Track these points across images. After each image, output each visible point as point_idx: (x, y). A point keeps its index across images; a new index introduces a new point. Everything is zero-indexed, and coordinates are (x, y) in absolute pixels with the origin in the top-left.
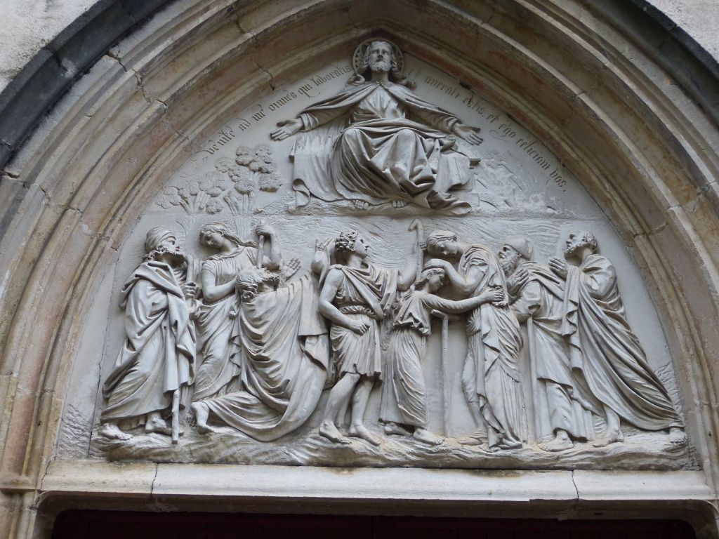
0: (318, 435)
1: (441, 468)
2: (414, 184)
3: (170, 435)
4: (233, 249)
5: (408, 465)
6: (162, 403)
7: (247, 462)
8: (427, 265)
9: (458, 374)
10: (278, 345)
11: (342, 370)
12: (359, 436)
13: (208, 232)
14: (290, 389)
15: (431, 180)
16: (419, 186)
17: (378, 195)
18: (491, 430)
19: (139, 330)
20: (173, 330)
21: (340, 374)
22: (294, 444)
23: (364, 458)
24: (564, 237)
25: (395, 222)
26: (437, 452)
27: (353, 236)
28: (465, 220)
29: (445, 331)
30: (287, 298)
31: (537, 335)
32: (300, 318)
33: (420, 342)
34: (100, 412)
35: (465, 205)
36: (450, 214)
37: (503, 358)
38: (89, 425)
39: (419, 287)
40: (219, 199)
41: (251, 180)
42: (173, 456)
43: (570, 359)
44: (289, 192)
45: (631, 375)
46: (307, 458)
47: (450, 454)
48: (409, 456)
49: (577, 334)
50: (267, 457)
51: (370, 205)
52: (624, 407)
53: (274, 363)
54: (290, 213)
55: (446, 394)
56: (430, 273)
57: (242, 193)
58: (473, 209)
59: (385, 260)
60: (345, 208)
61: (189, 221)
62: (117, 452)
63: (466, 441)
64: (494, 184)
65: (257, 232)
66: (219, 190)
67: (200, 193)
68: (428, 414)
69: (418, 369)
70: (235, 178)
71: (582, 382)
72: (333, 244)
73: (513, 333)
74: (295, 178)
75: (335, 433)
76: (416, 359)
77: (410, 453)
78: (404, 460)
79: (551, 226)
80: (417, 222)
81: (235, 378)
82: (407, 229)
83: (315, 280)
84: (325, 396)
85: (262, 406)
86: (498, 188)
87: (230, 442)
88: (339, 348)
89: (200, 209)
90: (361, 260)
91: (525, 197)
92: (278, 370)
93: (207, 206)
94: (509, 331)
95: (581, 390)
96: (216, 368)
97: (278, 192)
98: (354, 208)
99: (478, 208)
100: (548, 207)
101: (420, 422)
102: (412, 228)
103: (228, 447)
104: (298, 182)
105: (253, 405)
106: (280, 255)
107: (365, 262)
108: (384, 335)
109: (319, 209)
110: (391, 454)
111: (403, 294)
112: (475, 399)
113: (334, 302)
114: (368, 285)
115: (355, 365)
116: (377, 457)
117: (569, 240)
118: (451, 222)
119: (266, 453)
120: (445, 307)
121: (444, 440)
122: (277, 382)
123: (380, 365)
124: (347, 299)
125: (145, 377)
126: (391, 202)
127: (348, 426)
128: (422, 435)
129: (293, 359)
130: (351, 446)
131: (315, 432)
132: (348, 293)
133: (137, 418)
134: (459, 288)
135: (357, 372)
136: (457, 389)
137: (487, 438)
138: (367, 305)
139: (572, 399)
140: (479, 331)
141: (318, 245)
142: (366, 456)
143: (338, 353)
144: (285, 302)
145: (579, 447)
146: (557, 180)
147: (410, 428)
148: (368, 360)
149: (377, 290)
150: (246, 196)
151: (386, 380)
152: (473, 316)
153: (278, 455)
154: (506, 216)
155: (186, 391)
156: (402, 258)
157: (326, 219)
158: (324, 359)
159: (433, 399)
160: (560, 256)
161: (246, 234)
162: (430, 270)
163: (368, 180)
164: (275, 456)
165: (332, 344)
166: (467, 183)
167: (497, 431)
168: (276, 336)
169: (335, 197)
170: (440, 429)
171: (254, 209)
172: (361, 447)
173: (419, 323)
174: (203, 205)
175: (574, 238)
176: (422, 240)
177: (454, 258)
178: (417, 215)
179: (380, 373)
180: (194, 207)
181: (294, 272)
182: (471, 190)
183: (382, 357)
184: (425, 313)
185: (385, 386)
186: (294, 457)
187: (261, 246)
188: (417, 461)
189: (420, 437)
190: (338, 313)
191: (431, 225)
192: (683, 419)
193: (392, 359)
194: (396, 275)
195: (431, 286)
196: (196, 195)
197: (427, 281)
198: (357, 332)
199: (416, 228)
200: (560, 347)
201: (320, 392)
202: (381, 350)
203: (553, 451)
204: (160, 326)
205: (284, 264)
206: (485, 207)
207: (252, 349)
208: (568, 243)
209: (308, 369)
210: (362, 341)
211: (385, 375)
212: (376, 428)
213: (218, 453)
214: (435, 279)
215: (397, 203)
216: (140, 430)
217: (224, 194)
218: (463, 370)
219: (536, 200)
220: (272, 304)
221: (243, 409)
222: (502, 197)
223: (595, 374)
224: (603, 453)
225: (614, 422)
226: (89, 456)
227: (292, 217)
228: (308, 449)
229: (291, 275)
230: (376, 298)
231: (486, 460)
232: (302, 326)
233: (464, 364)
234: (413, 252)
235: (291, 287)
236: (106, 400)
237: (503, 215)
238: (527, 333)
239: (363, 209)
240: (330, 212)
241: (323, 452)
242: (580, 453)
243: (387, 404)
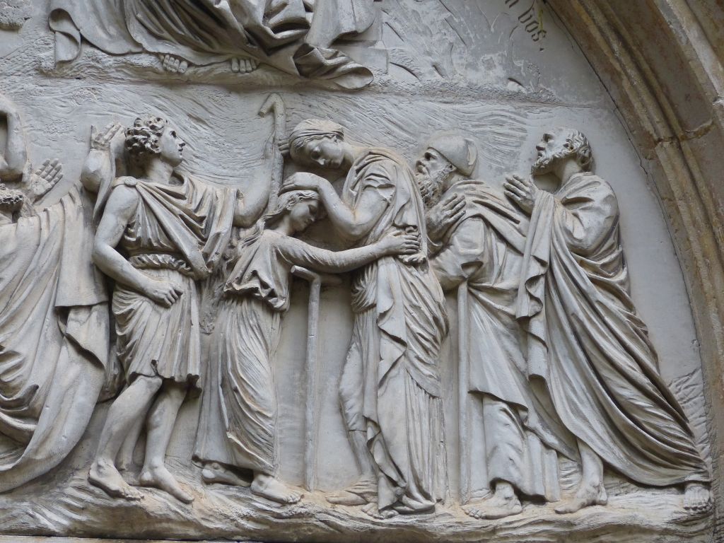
0: (85, 483)
2: (271, 33)
5: (239, 538)
8: (289, 183)
9: (333, 381)
10: (19, 321)
11: (132, 369)
12: (157, 485)
14: (39, 403)
15: (303, 25)
16: (279, 36)
17: (206, 47)
18: (383, 481)
21: (127, 377)
22: (43, 497)
23: (165, 525)
24: (534, 139)
25: (234, 99)
26: (290, 517)
27: (158, 125)
28: (360, 100)
29: (315, 305)
30: (36, 238)
31: (474, 315)
32: (58, 274)
33: (269, 324)
35: (362, 72)
36: (334, 87)
37: (411, 355)
39: (272, 223)
43: (526, 359)
44: (42, 34)
45: (627, 392)
46: (65, 522)
47: (313, 521)
48: (243, 522)
49: (542, 317)
51: (190, 65)
52: (611, 445)
53: (11, 354)
54: (43, 73)
55: (310, 416)
56: (292, 200)
58: (376, 79)
59: (214, 169)
60: (145, 69)
63: (341, 499)
64: (417, 31)
68: (278, 449)
69: (263, 372)
71: (544, 402)
72: (119, 139)
73: (431, 311)
74: (55, 6)
75: (115, 481)
76: (261, 354)
77: (244, 517)
78: (233, 528)
79: (513, 116)
80: (275, 99)
82: (256, 111)
83: (87, 204)
84: (100, 414)
86: (423, 39)
88: (127, 331)
90: (171, 169)
91: (470, 59)
92: (17, 367)
94: (424, 308)
95: (544, 415)
97: (22, 31)
98: (160, 69)
99: (385, 78)
100: (511, 79)
101: (264, 464)
102: (264, 111)
104: (59, 15)
106: (24, 154)
107: (179, 172)
108: (207, 307)
109: (97, 68)
110: (211, 519)
111: (245, 234)
112: (359, 425)
113: (121, 247)
114: (182, 217)
115: (154, 362)
116: (187, 523)
117: (542, 145)
118: (335, 102)
120: (316, 261)
121: (302, 496)
122: (15, 389)
123: (198, 362)
124: (145, 242)
126: (229, 61)
127: (138, 467)
128: (266, 487)
129: (45, 348)
130: (143, 503)
131: (80, 478)
132: (145, 231)
134: (342, 228)
135: (157, 375)
136: (329, 408)
137: (376, 494)
138: (178, 253)
139: (525, 428)
140: (373, 306)
141: (94, 136)
142: (169, 520)
143: (126, 339)
144: (33, 244)
145: (533, 512)
146: (530, 28)
147: (247, 475)
148: (177, 353)
149: (197, 225)
151: (208, 387)
152: (363, 279)
153: (14, 517)
154: (433, 95)
156: (245, 167)
157: (110, 89)
158: (101, 351)
159: (288, 423)
160: (523, 172)
162: (293, 193)
163: (189, 19)
164: (10, 519)
165: (115, 322)
166: (367, 29)
167: (395, 484)
168: (15, 306)
169: (127, 47)
170: (297, 476)
172: (158, 504)
173: (268, 291)
175: (550, 141)
176: (281, 134)
177: (336, 170)
178: (276, 87)
179: (197, 377)
181: (49, 185)
182: (375, 42)
183: (202, 347)
184: (281, 272)
185: (207, 397)
186: (44, 521)
188: (255, 531)
189: (261, 489)
190: (126, 267)
191: (299, 106)
192: (710, 468)
194: (233, 198)
195: (293, 222)
197: (286, 212)
198: (159, 303)
199: (272, 111)
200: (512, 336)
201: (91, 406)
202: (201, 333)
203: (487, 518)
205: (31, 170)
206: (398, 77)
208: (539, 148)
209: (71, 367)
210: (169, 319)
211: (206, 379)
212: (188, 472)
214: (301, 209)
215: (239, 63)
218: (342, 373)
219: (490, 65)
220: (9, 248)
222: (429, 58)
223: (567, 386)
224: (570, 524)
225: (593, 471)
227: (48, 82)
228: (68, 506)
229: (42, 191)
230: (195, 240)
231: (373, 531)
232: (61, 288)
233: (345, 362)
234: (266, 157)
235: (43, 215)
237: (429, 92)
238: (456, 310)
239: (178, 73)
240: (120, 75)
241: (95, 514)
242: (532, 524)
243: (208, 429)
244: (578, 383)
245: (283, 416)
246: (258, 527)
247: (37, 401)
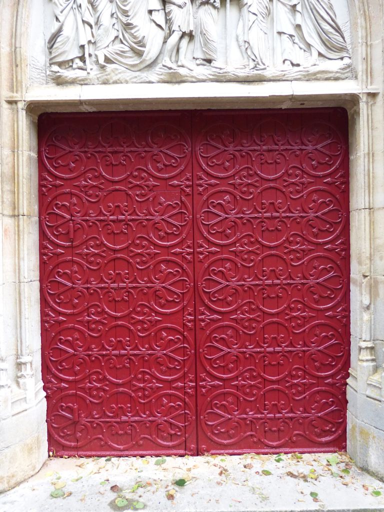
0: (162, 66)
1: (225, 82)
3: (86, 70)
5: (208, 81)
6: (79, 53)
7: (127, 82)
10: (137, 16)
12: (183, 66)
18: (251, 60)
19: (61, 10)
20: (80, 9)
21: (171, 32)
22: (150, 72)
23: (186, 78)
26: (223, 73)
33: (214, 12)
37: (259, 19)
38: (44, 67)
42: (89, 80)
43: (295, 20)
45: (327, 28)
46: (157, 79)
47: (230, 74)
48: (209, 76)
49: (300, 4)
50: (136, 79)
52: (321, 46)
53: (135, 27)
55: (228, 42)
62: (60, 80)
63: (238, 67)
69: (213, 28)
71: (300, 34)
73: (265, 4)
75: (170, 65)
76: (212, 22)
77: (209, 74)
78: (206, 78)
81: (117, 37)
85: (132, 52)
87: (117, 72)
88: (170, 17)
92: (138, 30)
94: (263, 3)
95: (300, 38)
101: (214, 57)
103: (116, 75)
105: (127, 51)
110: (200, 75)
112: (243, 44)
116: (192, 77)
119: (136, 77)
121: (226, 67)
122: (138, 38)
123: (193, 26)
125: (68, 38)
129: (146, 24)
130: (178, 71)
131: (160, 65)
133: (68, 61)
135: (181, 30)
136: (234, 40)
137: (248, 65)
139: (294, 43)
140: (247, 4)
142: (187, 76)
145: (296, 69)
147: (209, 61)
148: (186, 23)
151: (196, 35)
153: (142, 78)
155: (91, 46)
158: (163, 24)
165: (166, 14)
167: (254, 61)
168: (135, 11)
170: (225, 61)
172: (184, 72)
173: (213, 0)
179: (193, 31)
185: (196, 38)
186: (151, 79)
188: (213, 79)
189: (214, 65)
192: (351, 53)
193: (200, 22)
198: (180, 6)
200: (290, 13)
201: (161, 43)
203: (282, 71)
204: (72, 7)
207: (124, 19)
210: (183, 12)
211: (196, 32)
212: (192, 62)
213: (111, 78)
218: (237, 28)
223: (307, 28)
224: (308, 71)
225: (315, 54)
226: (47, 83)
228: (157, 74)
231: (248, 76)
232: (149, 4)
233: (238, 24)
236: (51, 53)
238: (273, 5)
241: (165, 75)
242: (296, 72)
243: (197, 49)
244: (312, 27)
246: (214, 77)
247: (145, 41)
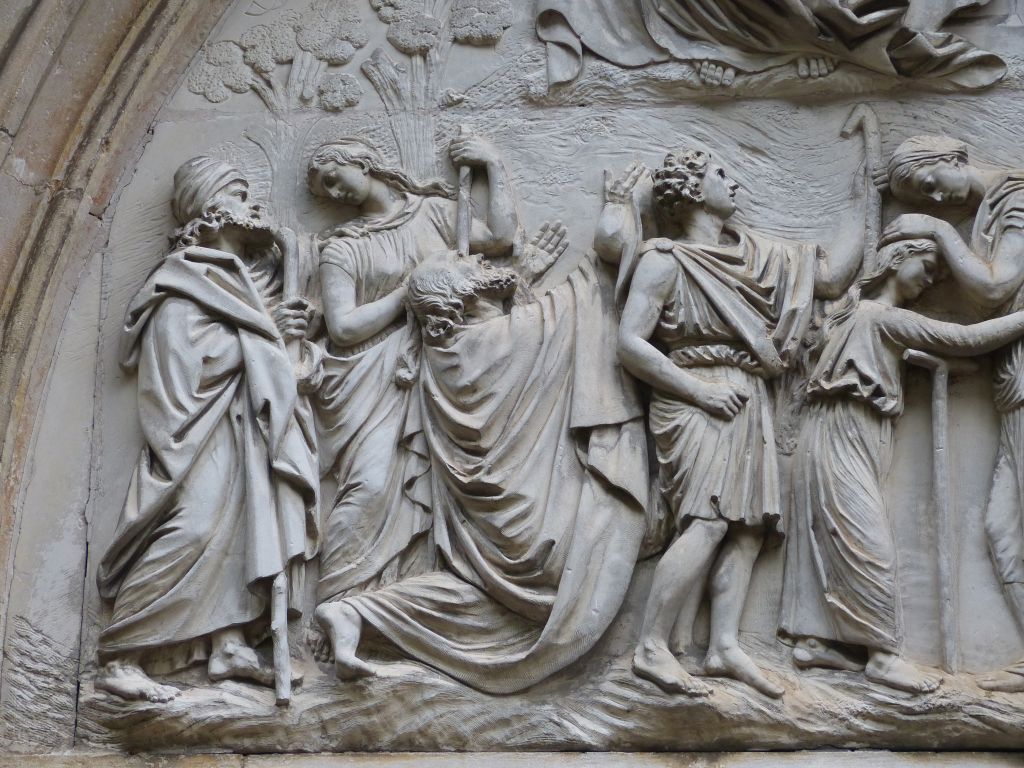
0: (629, 675)
1: (937, 751)
2: (853, 16)
3: (271, 685)
4: (395, 207)
5: (854, 744)
6: (244, 607)
7: (461, 745)
8: (891, 231)
9: (974, 512)
10: (521, 453)
11: (684, 511)
12: (730, 674)
13: (330, 166)
14: (557, 564)
16: (865, 20)
17: (760, 45)
19: (175, 427)
20: (261, 424)
21: (678, 522)
22: (571, 697)
23: (745, 730)
25: (804, 117)
26: (926, 712)
27: (699, 162)
28: (989, 102)
29: (941, 404)
30: (538, 334)
32: (572, 382)
34: (95, 633)
35: (990, 62)
36: (950, 88)
38: (71, 666)
39: (871, 291)
40: (349, 72)
41: (428, 15)
42: (280, 735)
44: (529, 46)
46: (605, 731)
47: (960, 716)
48: (857, 722)
50: (507, 731)
51: (738, 72)
53: (514, 499)
54: (532, 101)
55: (944, 564)
56: (899, 255)
57: (408, 52)
58: (1011, 71)
59: (781, 218)
60: (674, 84)
61: (278, 134)
62: (144, 732)
63: (999, 683)
65: (451, 158)
66: (349, 48)
67: (299, 56)
68: (901, 615)
69: (871, 505)
70: (387, 12)
72: (645, 185)
74: (544, 7)
75: (672, 671)
76: (867, 479)
77: (858, 714)
78: (844, 731)
80: (863, 112)
81: (420, 539)
82: (837, 132)
83: (606, 280)
84: (643, 577)
85: (489, 607)
87: (417, 699)
88: (673, 457)
89: (304, 100)
90: (720, 223)
92: (524, 516)
93: (321, 93)
96: (371, 516)
97: (500, 46)
102: (849, 130)
103: (413, 710)
104: (550, 18)
105: (467, 606)
106: (514, 217)
107: (731, 226)
108: (784, 416)
109: (607, 89)
110: (812, 719)
111: (831, 308)
112: (1018, 573)
113: (657, 338)
114: (740, 290)
115: (714, 500)
116: (777, 726)
118: (952, 108)
119: (505, 722)
120: (939, 341)
121: (942, 682)
122: (523, 547)
123: (777, 496)
124: (690, 330)
125: (200, 545)
126: (794, 63)
127: (702, 649)
128: (888, 670)
129: (560, 487)
130: (712, 700)
131: (621, 667)
132: (689, 314)
133: (188, 646)
134: (974, 290)
135: (720, 517)
136: (972, 550)
138: (738, 342)
141: (609, 185)
142: (751, 723)
143: (672, 469)
144: (534, 342)
147: (854, 653)
148: (746, 485)
149: (764, 301)
150: (418, 60)
151: (793, 530)
152: (1011, 362)
153: (534, 727)
155: (301, 575)
156: (826, 212)
157: (628, 116)
158: (638, 487)
159: (914, 577)
161: (423, 163)
162: (900, 245)
163: (734, 8)
164: (527, 729)
165: (655, 446)
169: (647, 55)
170: (932, 652)
171: (440, 94)
172: (734, 700)
173: (871, 388)
174: (310, 91)
176: (876, 161)
177: (961, 208)
178: (864, 94)
179: (777, 517)
180: (287, 95)
181: (550, 259)
182: (1006, 17)
183: (781, 474)
184: (888, 359)
185: (792, 545)
186: (575, 731)
187: (464, 194)
188: (876, 734)
189: (881, 673)
190: (665, 366)
191: (900, 119)
193: (808, 478)
194: (811, 258)
195: (902, 286)
196: (291, 62)
197: (890, 273)
198: (717, 414)
199: (860, 129)
201: (629, 566)
202: (779, 453)
204: (227, 414)
205: (524, 239)
207: (458, 465)
209: (598, 512)
210: (731, 436)
211: (790, 519)
212: (773, 654)
213: (387, 725)
214: (912, 267)
215: (808, 64)
216: (195, 673)
217: (362, 57)
218: (988, 500)
220: (502, 349)
221: (444, 617)
226: (78, 741)
227: (540, 113)
228: (607, 708)
229: (542, 267)
230: (761, 322)
232: (578, 402)
233: (991, 484)
234: (855, 196)
235: (545, 301)
236: (109, 604)
239: (723, 86)
240: (640, 96)
241: (645, 718)
243: (798, 591)
245: (905, 567)
246: (880, 728)
247: (554, 562)
